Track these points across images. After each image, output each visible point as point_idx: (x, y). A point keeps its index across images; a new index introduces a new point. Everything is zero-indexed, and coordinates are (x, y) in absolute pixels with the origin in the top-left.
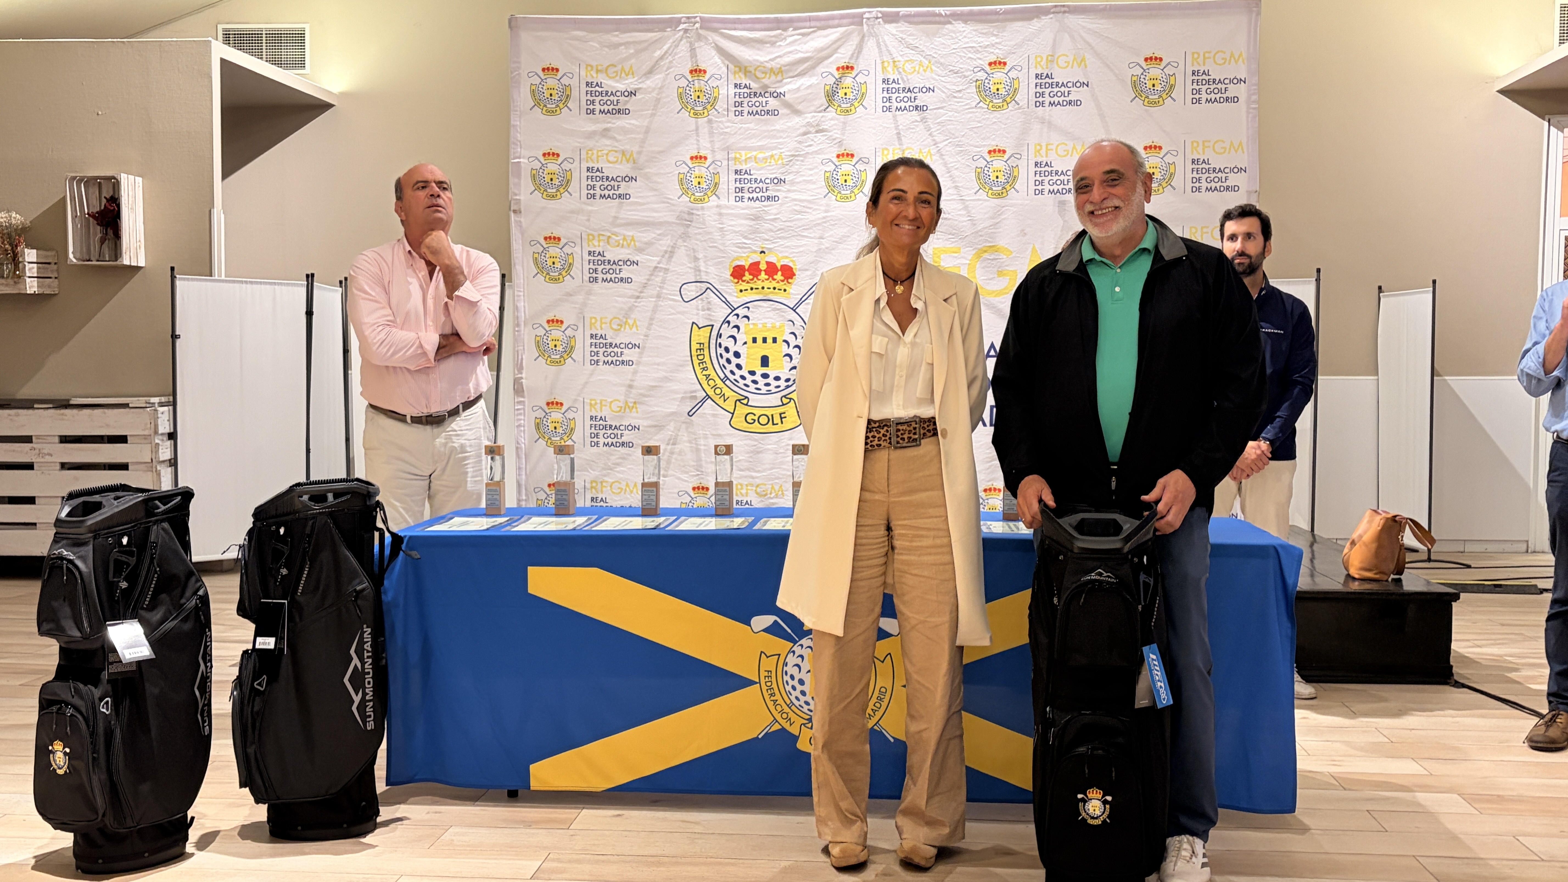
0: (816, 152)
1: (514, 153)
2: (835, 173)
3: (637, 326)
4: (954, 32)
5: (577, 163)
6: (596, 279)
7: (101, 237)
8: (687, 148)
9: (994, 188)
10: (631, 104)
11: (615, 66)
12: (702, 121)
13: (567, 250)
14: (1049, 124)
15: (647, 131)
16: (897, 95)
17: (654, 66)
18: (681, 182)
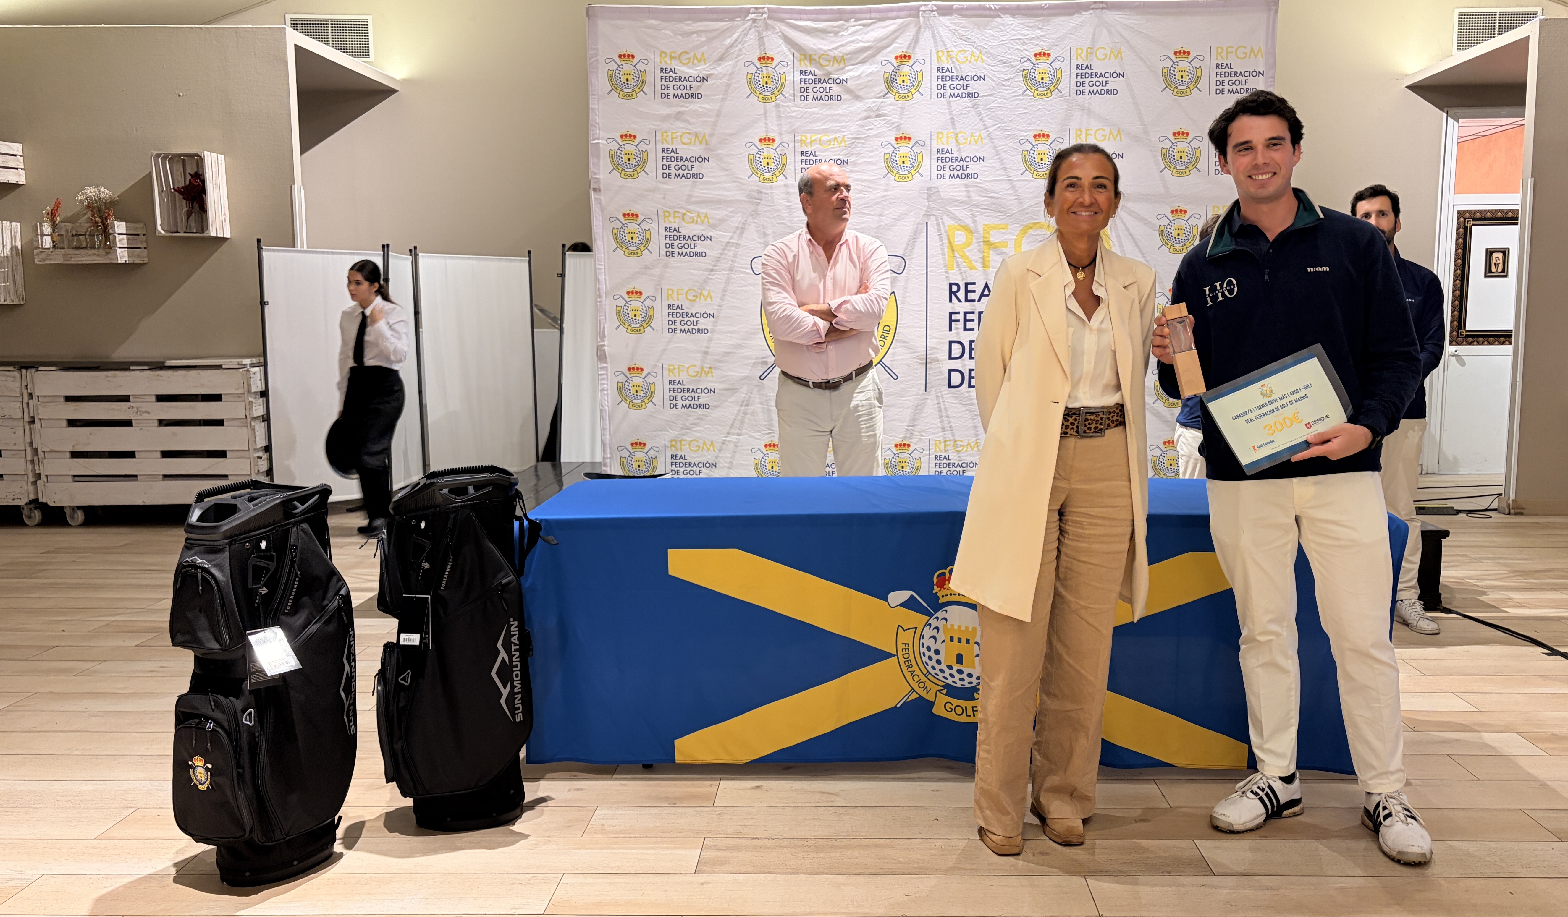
0: (876, 136)
1: (593, 135)
2: (893, 154)
3: (711, 298)
4: (1003, 25)
5: (652, 145)
6: (672, 254)
7: (188, 211)
8: (756, 131)
9: (1039, 170)
10: (703, 89)
11: (688, 53)
12: (770, 106)
13: (645, 226)
14: (1089, 112)
15: (718, 115)
16: (950, 82)
17: (724, 54)
18: (750, 162)
